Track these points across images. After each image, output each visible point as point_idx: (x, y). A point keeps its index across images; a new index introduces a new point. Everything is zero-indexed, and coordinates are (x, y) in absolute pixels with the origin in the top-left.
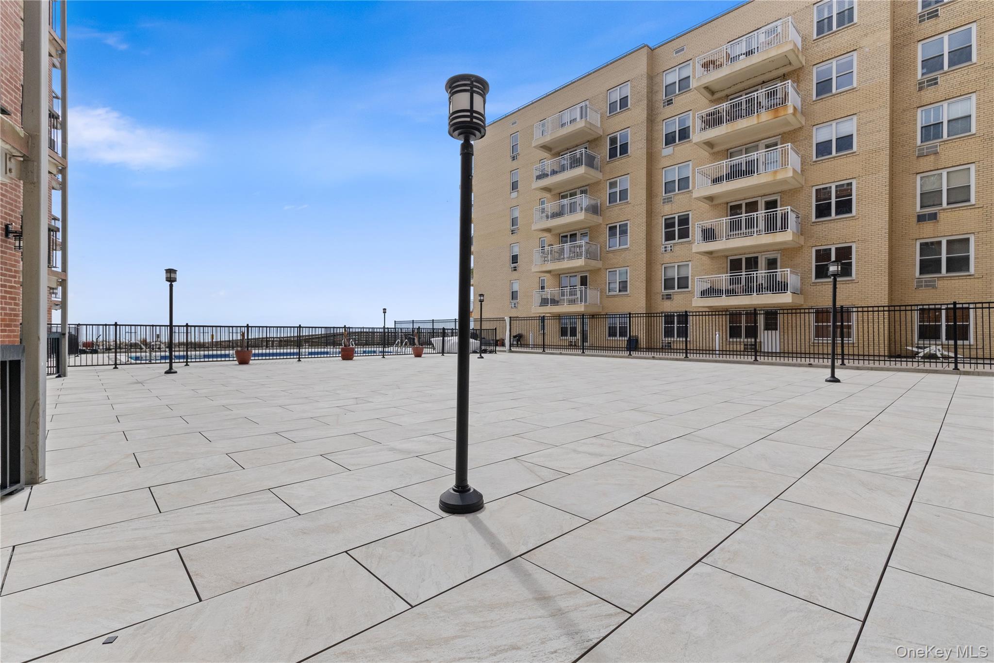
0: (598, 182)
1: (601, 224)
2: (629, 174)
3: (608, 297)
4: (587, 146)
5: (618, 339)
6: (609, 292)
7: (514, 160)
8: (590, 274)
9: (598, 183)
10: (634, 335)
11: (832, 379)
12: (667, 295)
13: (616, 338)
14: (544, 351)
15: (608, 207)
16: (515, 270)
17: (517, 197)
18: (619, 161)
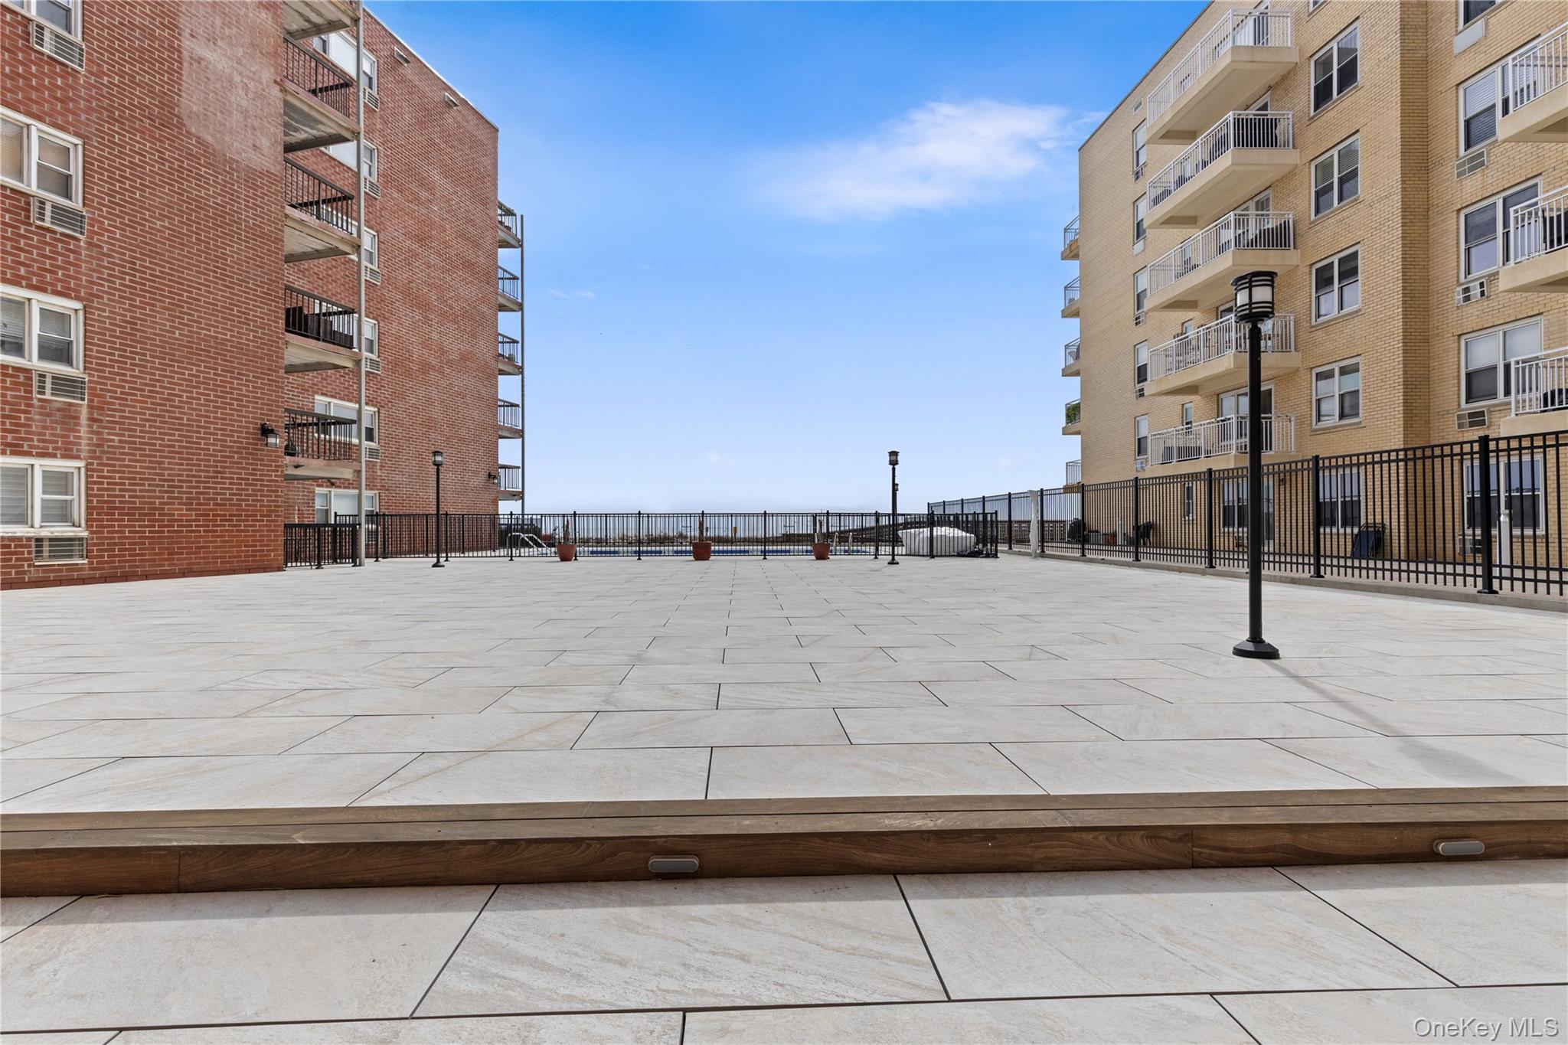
0: (1289, 173)
1: (1298, 266)
2: (1358, 131)
3: (1315, 432)
4: (1268, 99)
5: (1342, 531)
6: (1319, 420)
7: (1137, 178)
8: (1276, 385)
9: (1290, 175)
10: (1370, 521)
11: (1250, 647)
12: (1471, 415)
13: (1335, 530)
14: (1083, 555)
15: (1314, 222)
16: (1142, 395)
17: (1143, 250)
18: (1338, 107)
